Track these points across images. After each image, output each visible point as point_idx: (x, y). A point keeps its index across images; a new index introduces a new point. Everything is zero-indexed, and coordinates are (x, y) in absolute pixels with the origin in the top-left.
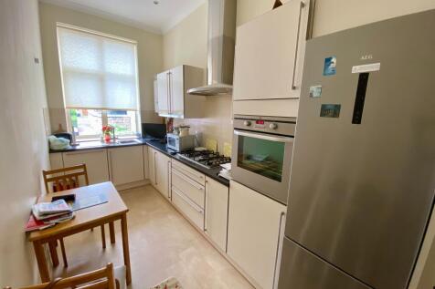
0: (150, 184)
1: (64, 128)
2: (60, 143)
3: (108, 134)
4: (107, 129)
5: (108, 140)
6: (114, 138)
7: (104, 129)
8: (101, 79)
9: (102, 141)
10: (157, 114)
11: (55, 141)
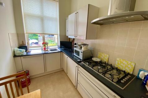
0: (63, 70)
1: (24, 43)
2: (19, 52)
3: (45, 46)
4: (45, 44)
5: (45, 49)
6: (48, 48)
7: (43, 43)
8: (42, 19)
9: (42, 50)
10: (68, 36)
11: (17, 50)
